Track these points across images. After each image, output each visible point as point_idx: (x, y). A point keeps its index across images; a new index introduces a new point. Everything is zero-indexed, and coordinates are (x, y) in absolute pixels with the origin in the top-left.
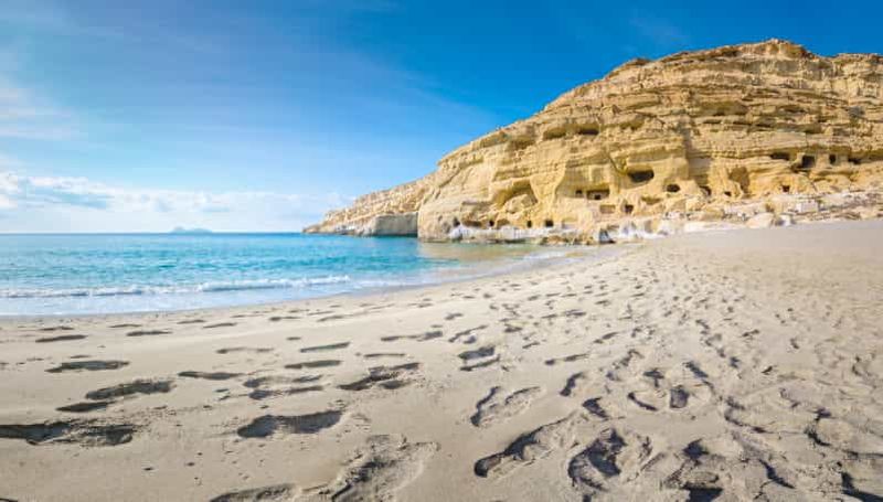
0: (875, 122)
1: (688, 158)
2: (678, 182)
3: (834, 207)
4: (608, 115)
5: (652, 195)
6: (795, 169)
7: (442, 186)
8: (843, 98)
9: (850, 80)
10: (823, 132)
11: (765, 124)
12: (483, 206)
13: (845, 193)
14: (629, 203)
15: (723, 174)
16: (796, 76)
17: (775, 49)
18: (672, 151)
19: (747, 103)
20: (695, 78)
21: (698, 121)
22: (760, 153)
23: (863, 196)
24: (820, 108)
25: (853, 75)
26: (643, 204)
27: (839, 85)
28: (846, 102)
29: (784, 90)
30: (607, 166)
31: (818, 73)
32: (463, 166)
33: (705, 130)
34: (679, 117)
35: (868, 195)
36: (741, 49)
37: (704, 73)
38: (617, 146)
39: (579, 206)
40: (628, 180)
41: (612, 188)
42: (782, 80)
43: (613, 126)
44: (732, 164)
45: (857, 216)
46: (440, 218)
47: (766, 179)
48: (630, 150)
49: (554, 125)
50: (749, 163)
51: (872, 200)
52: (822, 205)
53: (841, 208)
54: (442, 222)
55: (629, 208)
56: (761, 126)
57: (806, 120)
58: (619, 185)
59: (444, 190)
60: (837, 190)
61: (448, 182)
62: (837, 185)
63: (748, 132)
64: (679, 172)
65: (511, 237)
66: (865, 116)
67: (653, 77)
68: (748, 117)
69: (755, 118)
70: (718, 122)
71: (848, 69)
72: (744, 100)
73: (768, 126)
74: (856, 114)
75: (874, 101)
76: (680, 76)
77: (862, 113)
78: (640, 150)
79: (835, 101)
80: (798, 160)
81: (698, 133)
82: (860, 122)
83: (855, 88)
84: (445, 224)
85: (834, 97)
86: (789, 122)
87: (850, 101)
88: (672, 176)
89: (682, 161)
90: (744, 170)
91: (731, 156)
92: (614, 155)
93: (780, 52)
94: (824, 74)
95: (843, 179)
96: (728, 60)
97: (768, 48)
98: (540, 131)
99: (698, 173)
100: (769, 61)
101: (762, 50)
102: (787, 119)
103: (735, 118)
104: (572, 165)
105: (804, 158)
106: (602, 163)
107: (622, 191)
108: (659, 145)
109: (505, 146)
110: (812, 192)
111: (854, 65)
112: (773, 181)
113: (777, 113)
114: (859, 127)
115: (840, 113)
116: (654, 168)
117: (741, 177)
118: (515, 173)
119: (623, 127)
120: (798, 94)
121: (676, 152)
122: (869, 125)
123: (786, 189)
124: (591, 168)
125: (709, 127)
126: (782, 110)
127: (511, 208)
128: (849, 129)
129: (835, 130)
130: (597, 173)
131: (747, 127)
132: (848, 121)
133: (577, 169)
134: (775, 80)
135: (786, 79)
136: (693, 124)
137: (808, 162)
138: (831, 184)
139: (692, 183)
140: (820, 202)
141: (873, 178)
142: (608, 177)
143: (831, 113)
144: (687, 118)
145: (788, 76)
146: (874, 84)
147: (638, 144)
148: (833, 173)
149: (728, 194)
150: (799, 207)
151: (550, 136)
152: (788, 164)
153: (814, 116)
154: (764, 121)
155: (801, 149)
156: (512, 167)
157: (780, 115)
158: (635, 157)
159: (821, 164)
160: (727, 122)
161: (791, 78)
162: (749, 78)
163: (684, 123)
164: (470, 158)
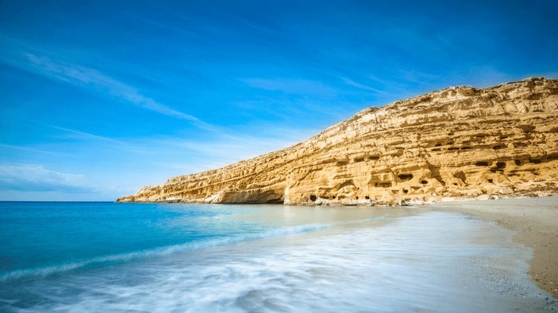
0: (547, 132)
1: (430, 169)
2: (426, 179)
3: (524, 190)
4: (383, 149)
5: (415, 185)
6: (493, 170)
7: (300, 180)
8: (515, 118)
9: (516, 102)
10: (506, 147)
11: (466, 147)
12: (328, 190)
13: (531, 182)
14: (405, 189)
15: (450, 175)
16: (474, 108)
17: (454, 92)
18: (422, 167)
19: (452, 137)
20: (411, 120)
21: (428, 149)
22: (469, 164)
23: (543, 184)
24: (500, 131)
25: (518, 98)
26: (413, 190)
27: (509, 107)
28: (518, 120)
29: (470, 121)
30: (390, 173)
31: (489, 102)
32: (311, 171)
33: (434, 154)
34: (418, 149)
35: (546, 184)
36: (432, 96)
37: (416, 117)
38: (394, 165)
39: (382, 191)
40: (399, 179)
41: (393, 182)
42: (466, 112)
43: (387, 155)
44: (455, 170)
45: (536, 196)
46: (302, 195)
47: (477, 177)
48: (401, 167)
49: (359, 155)
50: (464, 169)
51: (550, 186)
52: (515, 190)
53: (528, 191)
54: (303, 196)
55: (406, 191)
56: (464, 149)
57: (491, 141)
58: (396, 181)
59: (301, 182)
60: (525, 181)
61: (303, 178)
62: (524, 178)
63: (458, 152)
64: (427, 175)
65: (350, 203)
66: (536, 130)
67: (385, 121)
68: (456, 145)
69: (460, 145)
70: (439, 150)
71: (512, 94)
72: (449, 134)
73: (468, 148)
74: (529, 130)
75: (541, 115)
76: (402, 120)
77: (534, 128)
78: (406, 166)
79: (509, 122)
80: (494, 165)
81: (430, 156)
82: (533, 135)
83: (523, 107)
84: (305, 198)
85: (508, 118)
86: (481, 144)
87: (522, 119)
88: (423, 177)
89: (428, 171)
90: (462, 172)
91: (453, 166)
92: (393, 169)
93: (458, 94)
94: (494, 102)
95: (529, 174)
96: (427, 104)
97: (450, 93)
98: (352, 158)
99: (436, 175)
100: (454, 103)
101: (445, 94)
102: (479, 143)
103: (449, 146)
104: (373, 173)
105: (497, 164)
106: (388, 172)
107: (398, 183)
108: (416, 164)
109: (335, 163)
110: (508, 182)
111: (516, 90)
112: (481, 177)
113: (472, 140)
114: (533, 138)
115: (515, 130)
116: (413, 174)
117: (461, 176)
118: (345, 176)
119: (393, 155)
120: (481, 123)
121: (424, 167)
122: (541, 136)
123: (491, 181)
124: (383, 174)
125: (435, 153)
126: (475, 138)
127: (346, 191)
128: (525, 142)
129: (514, 144)
130: (385, 177)
131: (457, 151)
132: (524, 136)
133: (376, 175)
134: (461, 114)
135: (468, 111)
136: (426, 151)
137: (501, 166)
138: (520, 178)
139: (434, 180)
140: (513, 188)
141: (552, 172)
142: (391, 177)
143: (509, 132)
144: (423, 149)
145: (469, 109)
146: (538, 102)
147: (404, 163)
148: (521, 171)
149: (456, 184)
150: (501, 191)
151: (358, 160)
152: (488, 168)
153: (497, 137)
154: (466, 145)
155: (495, 160)
156: (344, 173)
157: (475, 141)
158: (404, 169)
159: (510, 167)
160: (444, 149)
161: (471, 110)
162: (444, 115)
163: (421, 152)
164: (314, 168)
